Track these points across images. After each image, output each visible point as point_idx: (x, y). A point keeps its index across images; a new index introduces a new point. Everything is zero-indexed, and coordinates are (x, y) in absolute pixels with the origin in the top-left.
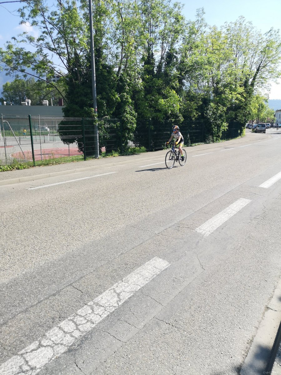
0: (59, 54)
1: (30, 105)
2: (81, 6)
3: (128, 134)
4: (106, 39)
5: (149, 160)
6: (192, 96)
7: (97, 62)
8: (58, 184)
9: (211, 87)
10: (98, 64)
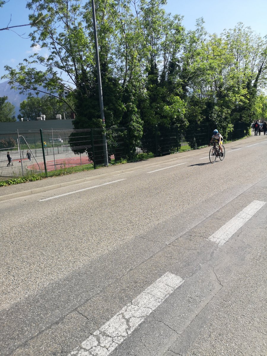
0: (68, 72)
1: (45, 120)
2: (86, 26)
3: (136, 141)
4: (111, 54)
5: (157, 166)
6: (196, 101)
7: (103, 75)
8: (68, 194)
9: (215, 91)
10: (104, 77)
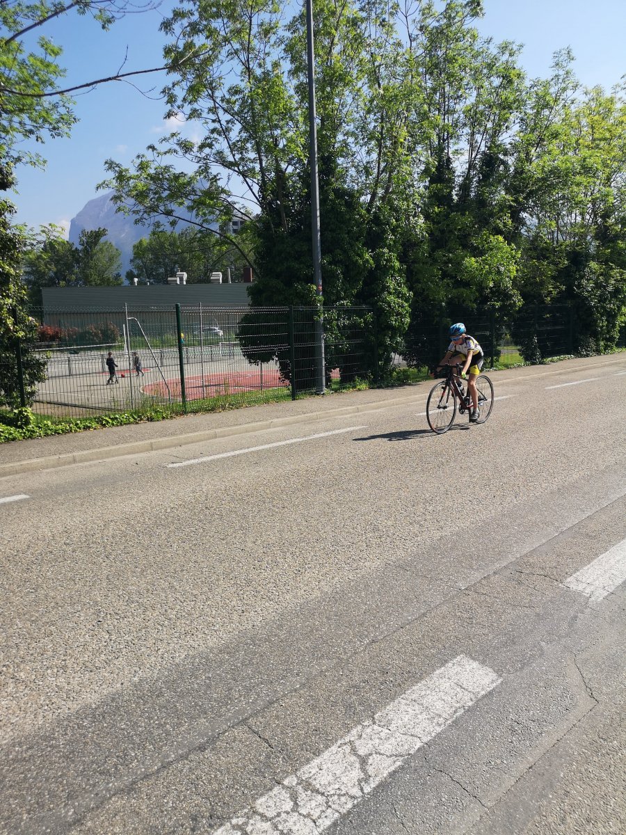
0: (244, 174)
1: (185, 283)
2: (291, 71)
3: (392, 338)
4: (344, 135)
6: (543, 249)
7: (324, 184)
8: (232, 453)
9: (591, 226)
10: (326, 188)
